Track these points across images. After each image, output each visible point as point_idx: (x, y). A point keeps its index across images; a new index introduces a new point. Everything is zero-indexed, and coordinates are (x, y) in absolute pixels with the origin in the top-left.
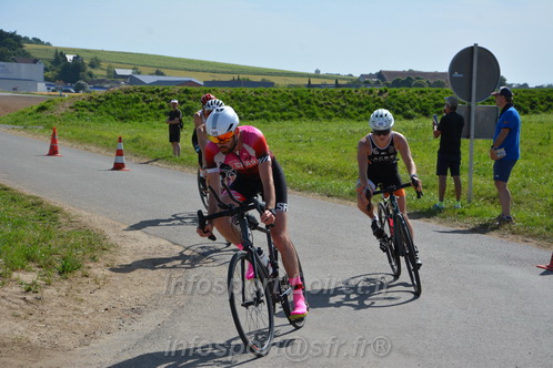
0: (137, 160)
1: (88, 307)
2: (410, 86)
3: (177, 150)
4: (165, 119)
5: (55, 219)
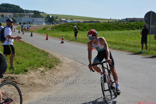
0: (67, 41)
1: (56, 76)
2: (134, 22)
3: (76, 38)
4: (73, 31)
5: (48, 55)
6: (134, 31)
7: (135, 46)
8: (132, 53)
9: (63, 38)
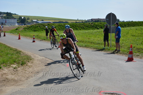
1: (27, 72)
2: (98, 22)
5: (20, 53)
6: (98, 30)
7: (99, 44)
8: (96, 50)
9: (34, 37)
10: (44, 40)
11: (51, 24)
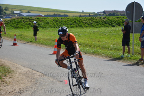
0: (21, 42)
1: (3, 92)
2: (114, 16)
4: (31, 28)
6: (114, 28)
7: (115, 49)
8: (110, 59)
9: (16, 37)
10: (31, 42)
11: (42, 18)
